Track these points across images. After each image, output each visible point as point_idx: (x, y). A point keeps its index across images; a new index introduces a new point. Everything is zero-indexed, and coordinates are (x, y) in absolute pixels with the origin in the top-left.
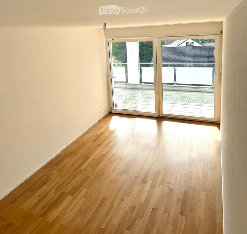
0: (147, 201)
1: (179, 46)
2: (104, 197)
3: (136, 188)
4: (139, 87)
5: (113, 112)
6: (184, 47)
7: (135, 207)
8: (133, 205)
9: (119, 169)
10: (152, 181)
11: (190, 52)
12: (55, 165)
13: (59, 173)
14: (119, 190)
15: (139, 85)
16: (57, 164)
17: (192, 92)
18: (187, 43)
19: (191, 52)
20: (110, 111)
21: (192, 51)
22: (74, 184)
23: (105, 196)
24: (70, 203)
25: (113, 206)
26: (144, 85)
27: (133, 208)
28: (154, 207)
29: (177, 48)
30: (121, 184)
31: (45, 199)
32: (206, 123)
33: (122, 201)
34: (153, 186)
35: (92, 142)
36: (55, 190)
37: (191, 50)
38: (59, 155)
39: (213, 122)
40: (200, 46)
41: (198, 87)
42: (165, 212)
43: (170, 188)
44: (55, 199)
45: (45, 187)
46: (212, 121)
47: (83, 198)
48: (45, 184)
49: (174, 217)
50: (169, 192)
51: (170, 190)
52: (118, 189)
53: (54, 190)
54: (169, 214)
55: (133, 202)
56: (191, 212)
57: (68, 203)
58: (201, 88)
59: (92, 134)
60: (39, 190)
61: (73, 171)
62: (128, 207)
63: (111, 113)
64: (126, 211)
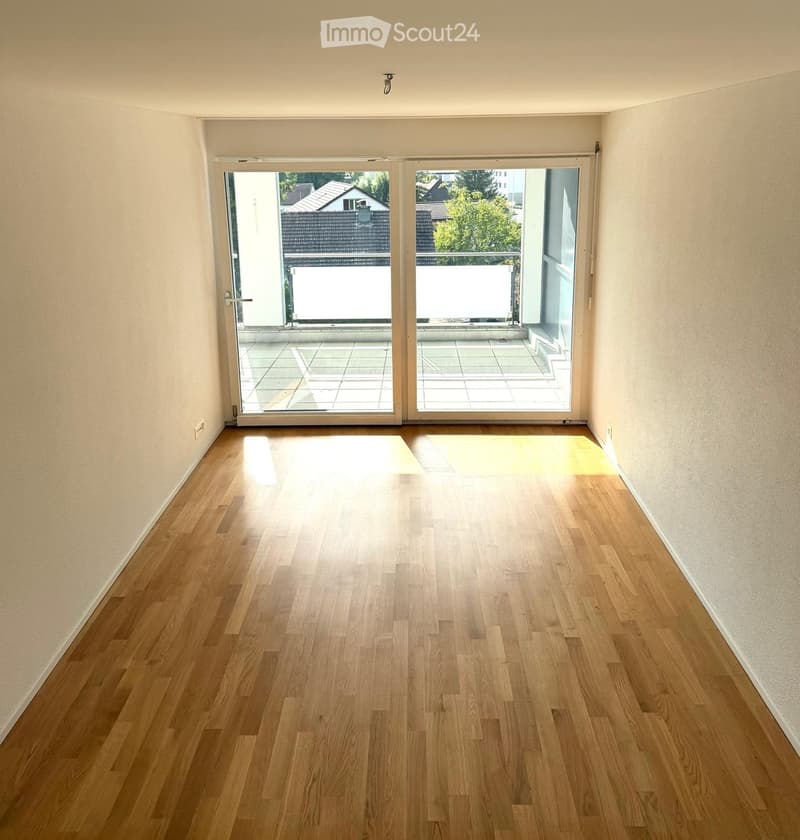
0: (522, 690)
1: (325, 210)
2: (376, 713)
3: (460, 657)
4: (284, 335)
5: (239, 425)
6: (339, 213)
7: (498, 721)
8: (486, 717)
9: (371, 606)
10: (499, 628)
11: (364, 228)
12: (117, 636)
13: (152, 663)
14: (411, 678)
15: (282, 328)
16: (124, 633)
17: (455, 341)
18: (346, 202)
19: (368, 229)
20: (226, 422)
21: (370, 226)
22: (234, 692)
23: (375, 709)
24: (260, 763)
25: (423, 734)
26: (299, 329)
27: (492, 726)
28: (554, 708)
29: (318, 216)
30: (406, 655)
31: (150, 772)
32: (550, 429)
33: (443, 709)
34: (511, 641)
35: (218, 532)
36: (171, 730)
37: (367, 223)
38: (112, 598)
39: (567, 422)
40: (383, 212)
41: (470, 327)
42: (596, 716)
43: (566, 638)
44: (190, 762)
45: (120, 729)
46: (564, 421)
47: (299, 734)
48: (114, 716)
49: (630, 721)
50: (570, 650)
51: (569, 645)
52: (406, 675)
53: (169, 732)
54: (609, 717)
55: (481, 705)
56: (667, 696)
57: (252, 765)
58: (479, 327)
59: (203, 507)
60: (101, 743)
61: (205, 644)
62: (473, 727)
63: (233, 428)
64: (475, 741)
